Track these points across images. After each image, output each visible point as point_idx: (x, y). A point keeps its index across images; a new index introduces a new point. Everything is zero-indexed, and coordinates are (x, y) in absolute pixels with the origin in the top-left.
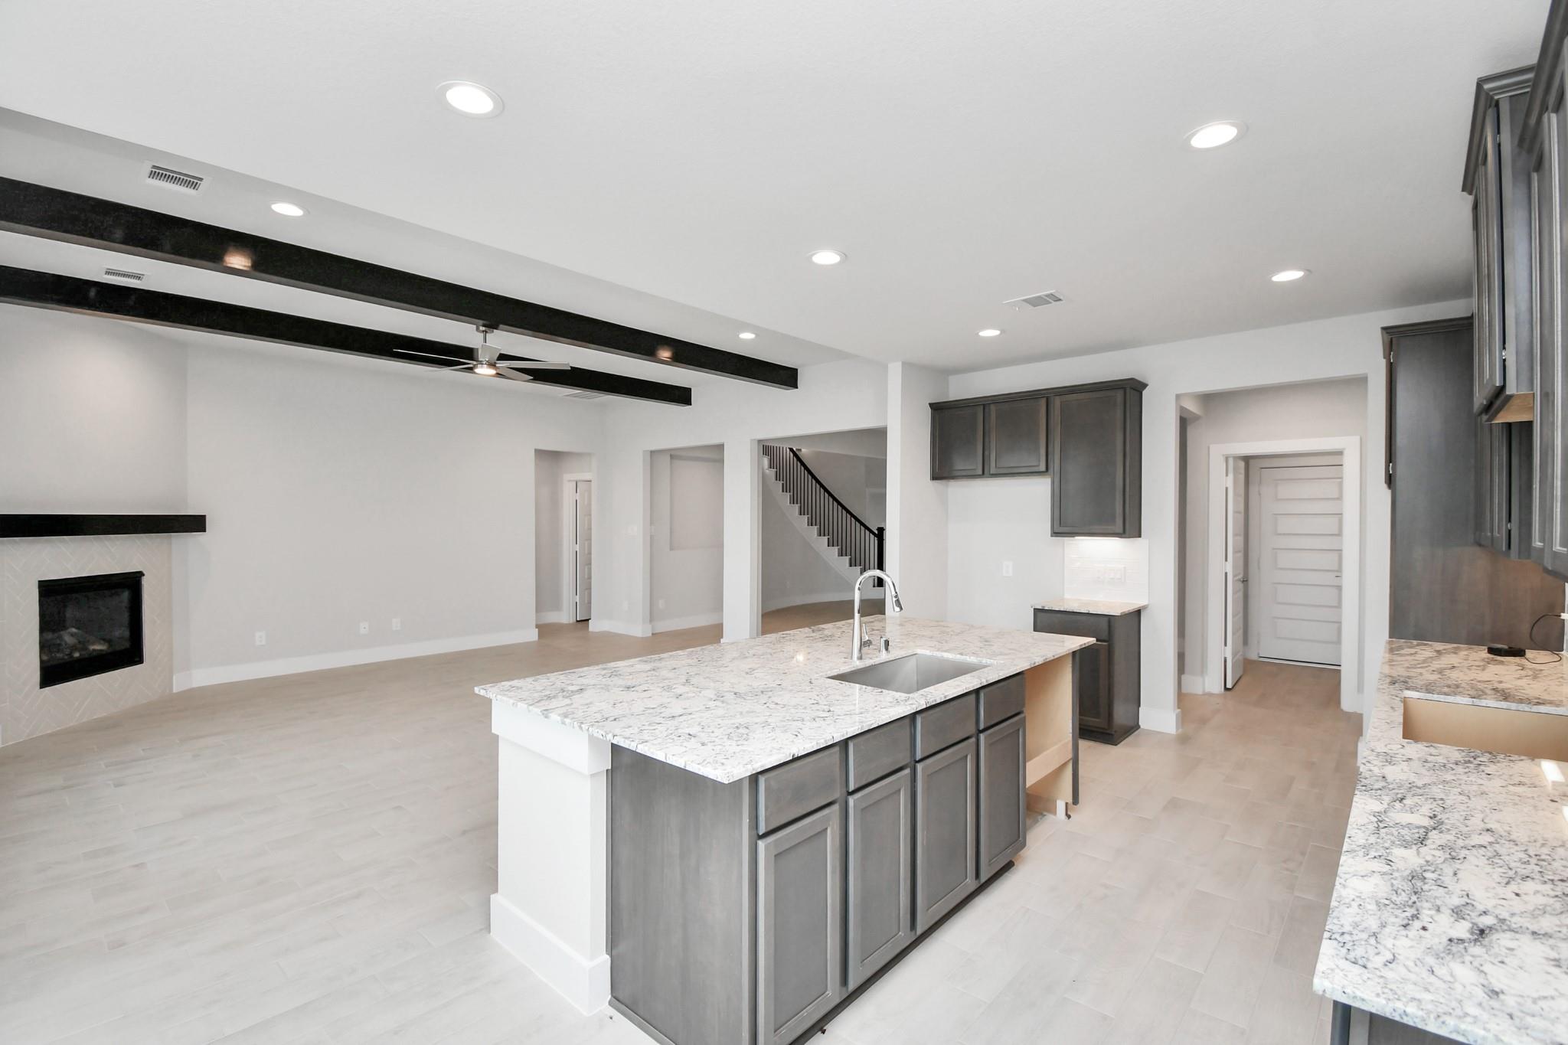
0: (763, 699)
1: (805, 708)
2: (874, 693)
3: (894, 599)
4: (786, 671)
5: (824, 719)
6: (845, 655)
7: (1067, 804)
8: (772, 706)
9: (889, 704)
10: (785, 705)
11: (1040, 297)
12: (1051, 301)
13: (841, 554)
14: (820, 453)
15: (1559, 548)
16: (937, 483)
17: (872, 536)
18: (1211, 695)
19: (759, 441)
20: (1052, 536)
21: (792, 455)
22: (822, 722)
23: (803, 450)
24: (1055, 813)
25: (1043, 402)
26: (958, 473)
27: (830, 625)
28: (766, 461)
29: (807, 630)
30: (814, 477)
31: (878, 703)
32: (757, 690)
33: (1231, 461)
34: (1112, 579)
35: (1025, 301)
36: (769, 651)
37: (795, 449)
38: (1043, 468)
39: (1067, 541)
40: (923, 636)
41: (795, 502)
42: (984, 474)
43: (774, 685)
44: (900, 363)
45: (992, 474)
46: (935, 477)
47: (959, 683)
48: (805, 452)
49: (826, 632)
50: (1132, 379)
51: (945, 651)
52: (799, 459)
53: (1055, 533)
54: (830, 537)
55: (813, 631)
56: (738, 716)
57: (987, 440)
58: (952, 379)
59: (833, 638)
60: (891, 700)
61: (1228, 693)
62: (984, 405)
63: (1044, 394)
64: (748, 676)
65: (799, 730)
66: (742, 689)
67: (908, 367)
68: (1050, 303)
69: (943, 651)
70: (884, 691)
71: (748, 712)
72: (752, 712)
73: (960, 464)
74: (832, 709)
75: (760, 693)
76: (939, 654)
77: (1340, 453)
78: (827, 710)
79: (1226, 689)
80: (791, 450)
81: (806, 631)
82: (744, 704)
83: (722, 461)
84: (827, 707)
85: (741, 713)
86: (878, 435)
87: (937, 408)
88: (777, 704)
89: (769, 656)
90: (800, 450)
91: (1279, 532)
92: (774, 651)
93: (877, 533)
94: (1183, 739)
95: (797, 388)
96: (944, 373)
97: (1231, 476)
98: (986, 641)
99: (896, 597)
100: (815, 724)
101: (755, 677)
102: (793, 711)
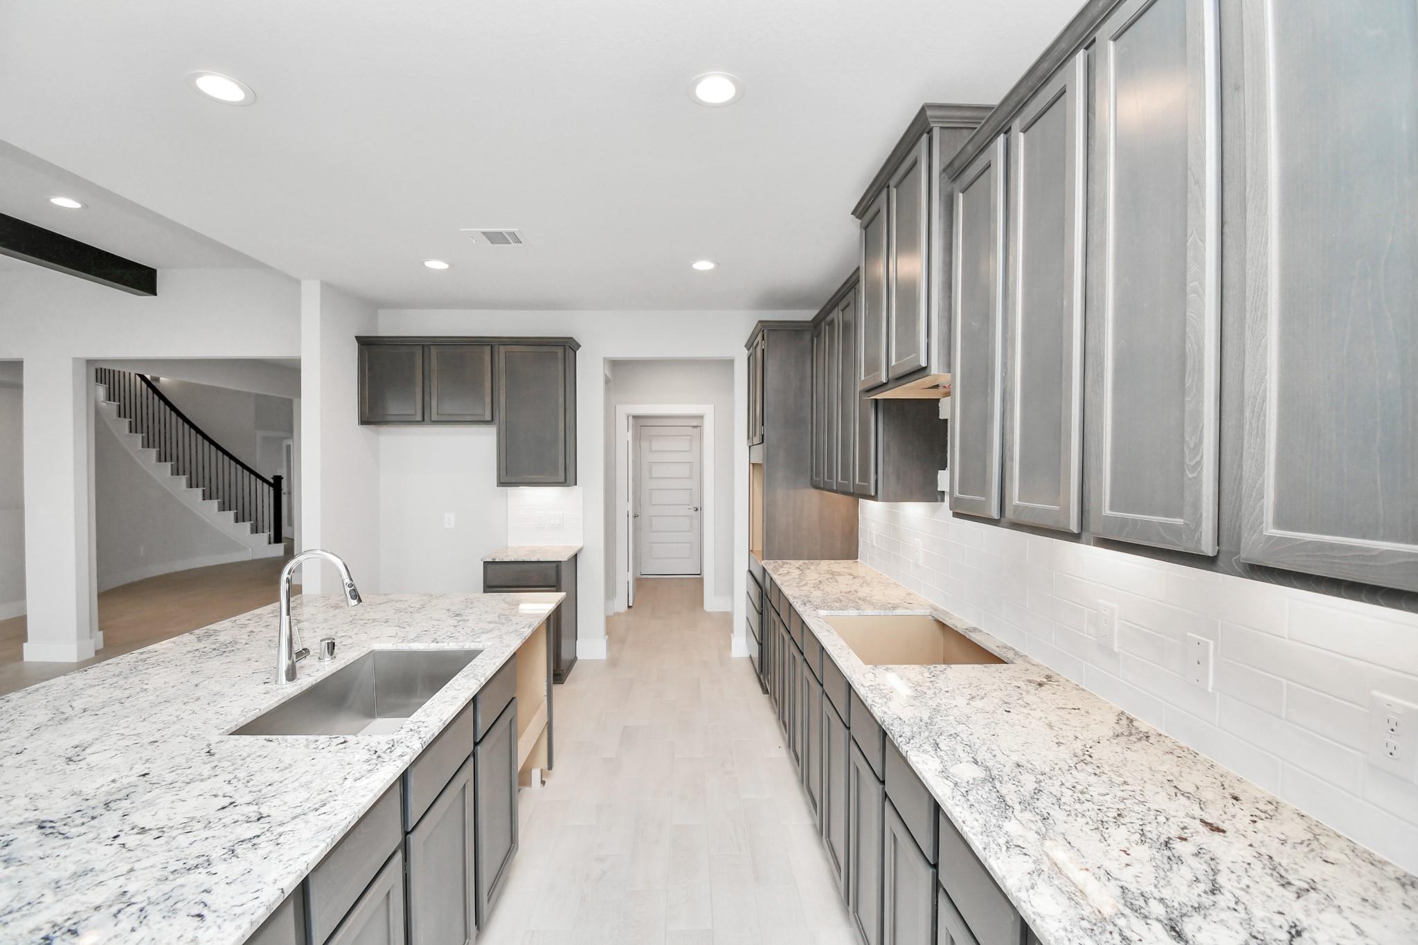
0: (110, 823)
1: (208, 825)
2: (333, 748)
3: (348, 589)
4: (157, 736)
5: (253, 841)
6: (264, 677)
7: (542, 770)
8: (132, 840)
9: (366, 767)
10: (161, 829)
11: (501, 233)
12: (512, 242)
13: (222, 508)
14: (189, 385)
15: (1018, 502)
16: (367, 430)
17: (266, 486)
18: (618, 614)
19: (89, 362)
20: (498, 486)
21: (144, 385)
22: (251, 855)
23: (162, 379)
24: (530, 784)
25: (488, 349)
26: (390, 418)
27: (226, 623)
28: (101, 391)
29: (186, 637)
30: (179, 414)
31: (348, 769)
32: (92, 803)
33: (631, 418)
34: (552, 525)
35: (484, 233)
36: (118, 694)
37: (148, 377)
38: (488, 417)
39: (511, 490)
40: (374, 620)
41: (151, 444)
42: (424, 419)
43: (133, 779)
44: (319, 282)
45: (434, 421)
46: (364, 421)
47: (453, 693)
48: (164, 381)
49: (223, 638)
50: (571, 338)
51: (413, 640)
52: (156, 391)
53: (502, 483)
54: (207, 489)
55: (199, 639)
56: (49, 898)
57: (427, 382)
58: (382, 313)
59: (237, 646)
60: (367, 756)
61: (630, 610)
62: (423, 346)
63: (489, 342)
64: (73, 766)
65: (205, 897)
66: (55, 809)
67: (328, 288)
68: (510, 243)
69: (409, 641)
70: (349, 738)
71: (77, 876)
72: (85, 873)
73: (394, 408)
74: (265, 810)
75: (100, 810)
76: (405, 647)
77: (701, 417)
78: (254, 816)
79: (629, 607)
80: (143, 378)
81: (187, 640)
82: (63, 852)
83: (19, 387)
84: (255, 808)
85: (57, 885)
86: (288, 371)
87: (367, 344)
88: (143, 831)
89: (117, 707)
90: (157, 380)
91: (653, 476)
92: (127, 693)
93: (272, 481)
94: (613, 662)
95: (156, 295)
96: (373, 305)
97: (630, 431)
98: (457, 615)
99: (351, 585)
100: (237, 867)
101: (90, 768)
102: (183, 840)
